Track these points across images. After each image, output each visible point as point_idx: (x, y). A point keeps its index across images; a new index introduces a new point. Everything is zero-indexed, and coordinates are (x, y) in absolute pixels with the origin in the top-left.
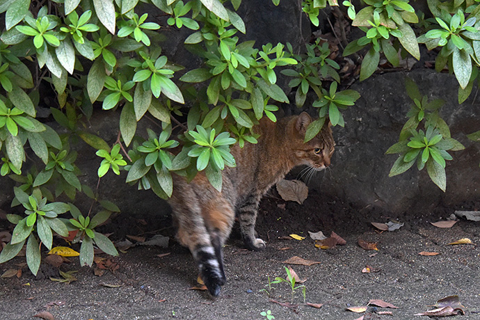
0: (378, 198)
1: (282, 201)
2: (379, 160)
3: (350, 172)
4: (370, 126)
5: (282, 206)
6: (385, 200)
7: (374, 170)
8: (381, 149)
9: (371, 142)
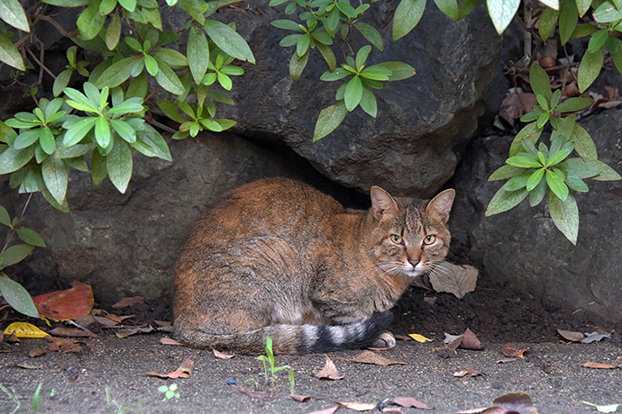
0: (593, 298)
1: (433, 293)
2: (604, 240)
3: (558, 258)
4: (595, 187)
5: (430, 300)
6: (605, 302)
7: (595, 256)
8: (610, 225)
9: (596, 214)
